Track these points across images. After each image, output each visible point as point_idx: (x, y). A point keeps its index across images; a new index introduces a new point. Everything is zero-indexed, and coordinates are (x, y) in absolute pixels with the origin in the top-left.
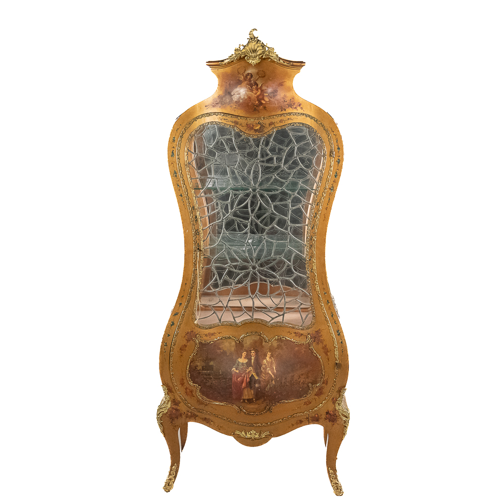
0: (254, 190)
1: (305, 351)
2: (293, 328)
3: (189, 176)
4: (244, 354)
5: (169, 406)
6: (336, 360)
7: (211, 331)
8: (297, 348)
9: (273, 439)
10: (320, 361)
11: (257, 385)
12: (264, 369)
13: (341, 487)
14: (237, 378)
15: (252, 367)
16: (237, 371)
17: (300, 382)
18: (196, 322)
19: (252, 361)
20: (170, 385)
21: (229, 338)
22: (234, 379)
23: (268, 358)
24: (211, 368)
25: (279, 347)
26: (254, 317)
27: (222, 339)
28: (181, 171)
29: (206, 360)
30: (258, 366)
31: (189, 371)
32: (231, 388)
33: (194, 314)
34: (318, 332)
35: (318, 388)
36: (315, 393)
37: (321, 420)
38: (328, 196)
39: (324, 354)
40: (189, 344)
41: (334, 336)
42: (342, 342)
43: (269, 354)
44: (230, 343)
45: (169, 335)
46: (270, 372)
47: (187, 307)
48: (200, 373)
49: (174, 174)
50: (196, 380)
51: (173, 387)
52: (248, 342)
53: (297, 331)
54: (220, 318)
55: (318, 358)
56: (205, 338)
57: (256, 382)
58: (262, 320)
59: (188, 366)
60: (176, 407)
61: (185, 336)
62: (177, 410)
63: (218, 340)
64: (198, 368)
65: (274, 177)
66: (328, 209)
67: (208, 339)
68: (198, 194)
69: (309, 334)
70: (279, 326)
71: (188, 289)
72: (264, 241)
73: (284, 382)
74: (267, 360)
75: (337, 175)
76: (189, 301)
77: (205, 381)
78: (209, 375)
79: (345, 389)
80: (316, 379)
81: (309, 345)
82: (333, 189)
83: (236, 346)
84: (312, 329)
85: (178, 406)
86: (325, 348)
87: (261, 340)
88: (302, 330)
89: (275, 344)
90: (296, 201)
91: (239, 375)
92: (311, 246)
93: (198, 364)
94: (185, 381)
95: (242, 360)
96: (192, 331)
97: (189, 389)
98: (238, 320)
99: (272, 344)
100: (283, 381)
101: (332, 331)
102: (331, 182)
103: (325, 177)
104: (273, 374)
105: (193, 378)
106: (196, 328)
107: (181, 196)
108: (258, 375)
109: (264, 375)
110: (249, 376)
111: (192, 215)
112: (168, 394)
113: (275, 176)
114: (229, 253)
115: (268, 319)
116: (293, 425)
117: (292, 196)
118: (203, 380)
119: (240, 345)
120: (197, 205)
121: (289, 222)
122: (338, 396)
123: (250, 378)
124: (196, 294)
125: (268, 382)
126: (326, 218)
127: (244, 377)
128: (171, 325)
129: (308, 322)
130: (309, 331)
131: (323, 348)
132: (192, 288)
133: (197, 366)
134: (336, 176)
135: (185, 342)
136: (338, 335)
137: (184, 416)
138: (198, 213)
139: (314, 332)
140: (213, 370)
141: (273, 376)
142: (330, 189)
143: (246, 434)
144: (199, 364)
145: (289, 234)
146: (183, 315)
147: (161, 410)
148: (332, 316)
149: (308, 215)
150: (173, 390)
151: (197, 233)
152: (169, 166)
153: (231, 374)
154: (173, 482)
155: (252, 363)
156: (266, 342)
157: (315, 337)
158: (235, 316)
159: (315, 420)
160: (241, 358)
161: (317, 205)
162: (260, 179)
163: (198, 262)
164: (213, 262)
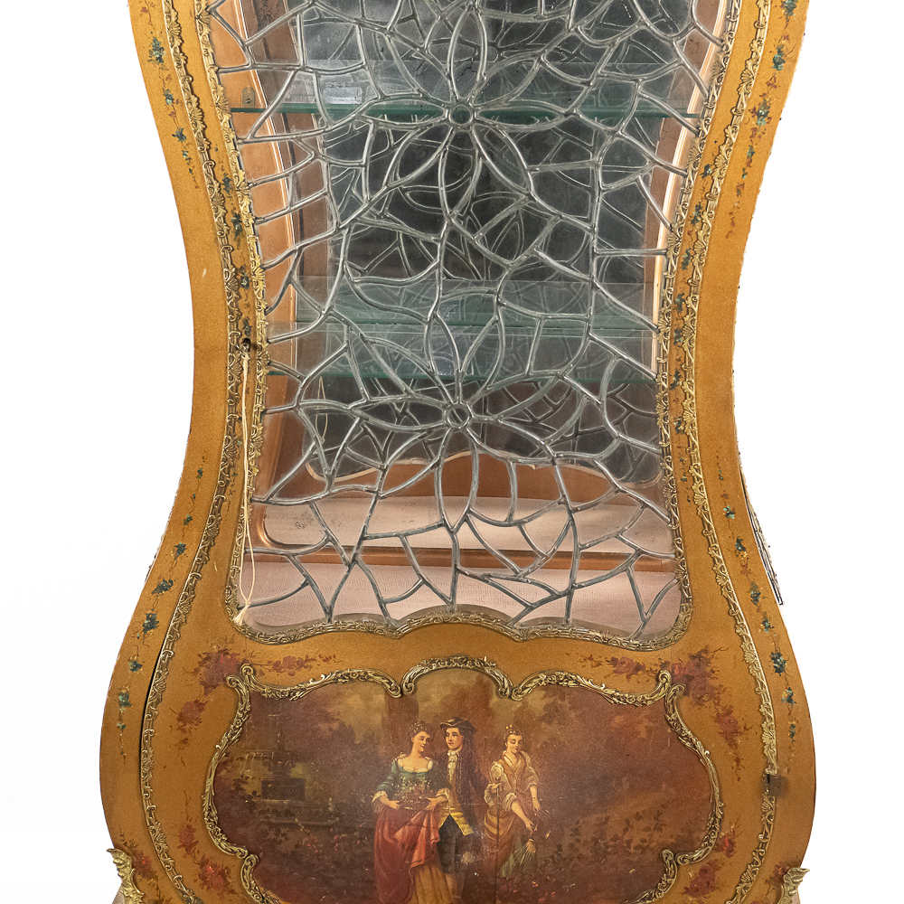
0: (461, 116)
1: (649, 731)
2: (606, 642)
3: (208, 61)
4: (420, 739)
6: (768, 764)
7: (298, 651)
8: (618, 719)
10: (705, 768)
11: (466, 858)
12: (493, 795)
14: (392, 832)
15: (450, 788)
16: (394, 804)
17: (629, 842)
18: (238, 619)
19: (451, 766)
20: (144, 848)
21: (365, 678)
22: (382, 833)
23: (509, 756)
24: (296, 788)
25: (551, 714)
26: (460, 600)
27: (336, 680)
28: (177, 43)
29: (277, 759)
30: (471, 786)
31: (215, 800)
32: (371, 865)
33: (230, 586)
34: (699, 658)
35: (699, 867)
36: (685, 883)
38: (747, 141)
39: (721, 739)
40: (211, 697)
41: (761, 676)
42: (790, 700)
43: (513, 741)
44: (367, 698)
45: (137, 666)
46: (516, 808)
47: (204, 559)
48: (252, 806)
49: (152, 54)
50: (241, 831)
51: (152, 858)
52: (435, 694)
53: (619, 655)
54: (328, 602)
55: (699, 756)
56: (273, 677)
57: (462, 844)
58: (487, 613)
59: (210, 782)
61: (196, 671)
63: (323, 685)
64: (248, 789)
65: (536, 67)
66: (745, 192)
67: (285, 683)
68: (245, 132)
69: (664, 666)
70: (550, 635)
71: (207, 491)
72: (499, 316)
73: (571, 846)
74: (507, 763)
75: (783, 60)
76: (211, 540)
77: (272, 835)
78: (288, 813)
79: (802, 873)
80: (691, 832)
81: (665, 705)
82: (766, 114)
83: (390, 712)
84: (679, 646)
86: (724, 716)
87: (485, 689)
88: (638, 649)
89: (538, 702)
90: (624, 158)
91: (399, 820)
92: (679, 332)
93: (248, 773)
94: (198, 835)
95: (413, 763)
96: (225, 652)
97: (215, 866)
98: (398, 612)
99: (525, 703)
100: (567, 841)
101: (753, 654)
102: (758, 87)
103: (735, 66)
104: (530, 813)
105: (228, 826)
106: (239, 638)
107: (181, 137)
108: (471, 820)
109: (494, 820)
110: (437, 821)
111: (221, 211)
112: (134, 881)
113: (540, 62)
114: (363, 357)
115: (513, 610)
117: (609, 141)
118: (265, 833)
119: (404, 705)
120: (241, 173)
121: (594, 242)
122: (772, 896)
123: (442, 831)
124: (240, 511)
125: (510, 846)
126: (738, 226)
127: (420, 825)
128: (146, 628)
129: (666, 616)
130: (667, 654)
131: (719, 719)
132: (222, 490)
133: (244, 780)
134: (777, 64)
135: (197, 691)
136: (779, 670)
138: (246, 202)
139: (686, 659)
140: (302, 798)
141: (528, 824)
142: (754, 112)
144: (252, 774)
145: (594, 286)
146: (191, 589)
148: (755, 599)
149: (665, 211)
150: (155, 867)
151: (241, 279)
152: (134, 20)
153: (369, 811)
155: (451, 772)
156: (502, 694)
157: (689, 678)
158: (385, 596)
160: (408, 752)
161: (705, 175)
162: (482, 73)
163: (247, 392)
164: (302, 392)
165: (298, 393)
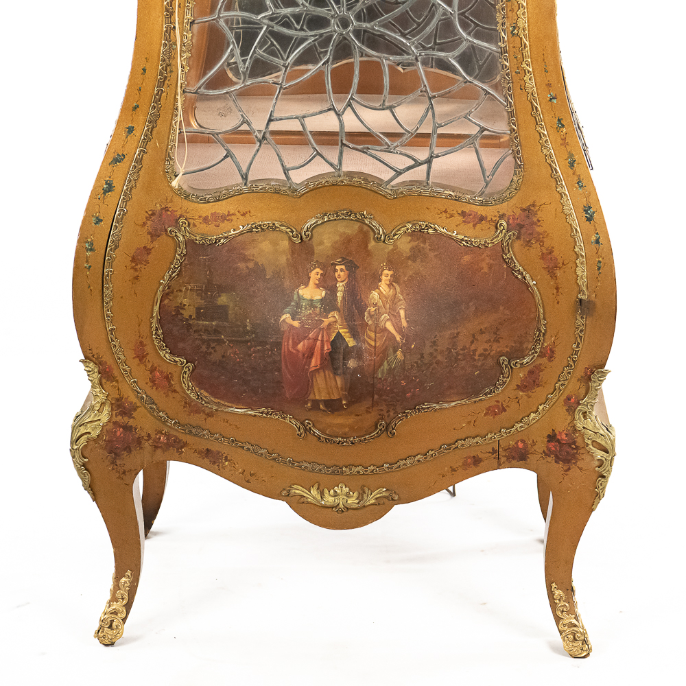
1: (490, 267)
2: (457, 199)
4: (315, 275)
5: (105, 417)
6: (580, 291)
7: (221, 208)
8: (467, 258)
9: (397, 508)
10: (532, 294)
11: (352, 364)
12: (371, 316)
13: (584, 634)
14: (295, 344)
15: (339, 312)
16: (296, 324)
17: (475, 351)
18: (175, 183)
19: (340, 294)
20: (107, 359)
21: (273, 228)
22: (288, 345)
23: (383, 287)
24: (222, 312)
25: (415, 254)
26: (345, 168)
27: (251, 230)
29: (207, 290)
30: (355, 309)
31: (160, 321)
32: (279, 370)
33: (168, 158)
34: (529, 211)
35: (527, 370)
36: (517, 382)
37: (532, 459)
39: (545, 272)
40: (156, 244)
41: (576, 224)
42: (597, 242)
43: (386, 276)
44: (275, 244)
45: (99, 221)
46: (389, 326)
47: (148, 139)
48: (189, 326)
50: (181, 345)
51: (114, 366)
52: (327, 239)
53: (467, 208)
54: (244, 170)
55: (528, 286)
56: (203, 228)
57: (348, 352)
58: (366, 177)
59: (156, 308)
60: (126, 419)
61: (144, 224)
62: (127, 428)
63: (241, 234)
64: (186, 314)
67: (211, 232)
69: (502, 217)
70: (416, 193)
71: (150, 86)
73: (431, 354)
74: (382, 292)
76: (153, 123)
77: (204, 348)
78: (216, 331)
79: (605, 373)
80: (521, 343)
81: (503, 248)
83: (293, 253)
84: (513, 201)
85: (131, 417)
86: (547, 255)
87: (365, 235)
88: (482, 204)
89: (405, 245)
91: (300, 335)
93: (185, 301)
94: (148, 349)
95: (311, 292)
96: (166, 209)
97: (161, 372)
98: (298, 177)
99: (395, 245)
100: (427, 350)
101: (570, 207)
104: (400, 330)
105: (171, 342)
106: (176, 199)
108: (355, 335)
109: (373, 335)
110: (329, 335)
112: (101, 384)
115: (386, 175)
116: (453, 470)
118: (199, 347)
119: (303, 248)
122: (583, 391)
123: (333, 343)
124: (175, 100)
125: (384, 354)
127: (316, 339)
128: (105, 192)
129: (502, 180)
130: (504, 208)
131: (543, 257)
132: (161, 83)
133: (182, 307)
135: (145, 240)
136: (589, 219)
137: (147, 445)
139: (518, 212)
140: (226, 319)
141: (398, 338)
143: (322, 494)
144: (189, 302)
146: (139, 161)
147: (83, 430)
148: (572, 165)
150: (116, 373)
153: (277, 329)
154: (124, 620)
155: (339, 299)
156: (378, 239)
157: (521, 226)
158: (288, 166)
159: (517, 457)
160: (306, 285)
163: (179, 6)
164: (221, 6)
165: (219, 7)
